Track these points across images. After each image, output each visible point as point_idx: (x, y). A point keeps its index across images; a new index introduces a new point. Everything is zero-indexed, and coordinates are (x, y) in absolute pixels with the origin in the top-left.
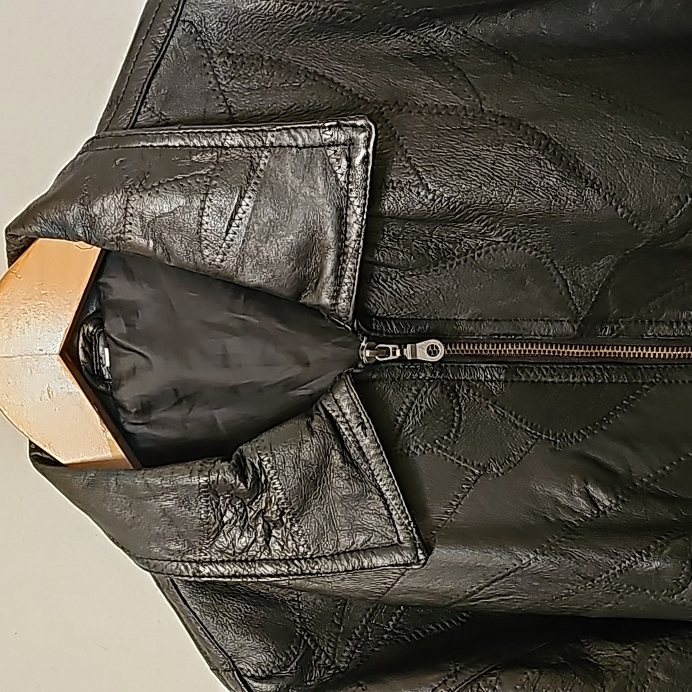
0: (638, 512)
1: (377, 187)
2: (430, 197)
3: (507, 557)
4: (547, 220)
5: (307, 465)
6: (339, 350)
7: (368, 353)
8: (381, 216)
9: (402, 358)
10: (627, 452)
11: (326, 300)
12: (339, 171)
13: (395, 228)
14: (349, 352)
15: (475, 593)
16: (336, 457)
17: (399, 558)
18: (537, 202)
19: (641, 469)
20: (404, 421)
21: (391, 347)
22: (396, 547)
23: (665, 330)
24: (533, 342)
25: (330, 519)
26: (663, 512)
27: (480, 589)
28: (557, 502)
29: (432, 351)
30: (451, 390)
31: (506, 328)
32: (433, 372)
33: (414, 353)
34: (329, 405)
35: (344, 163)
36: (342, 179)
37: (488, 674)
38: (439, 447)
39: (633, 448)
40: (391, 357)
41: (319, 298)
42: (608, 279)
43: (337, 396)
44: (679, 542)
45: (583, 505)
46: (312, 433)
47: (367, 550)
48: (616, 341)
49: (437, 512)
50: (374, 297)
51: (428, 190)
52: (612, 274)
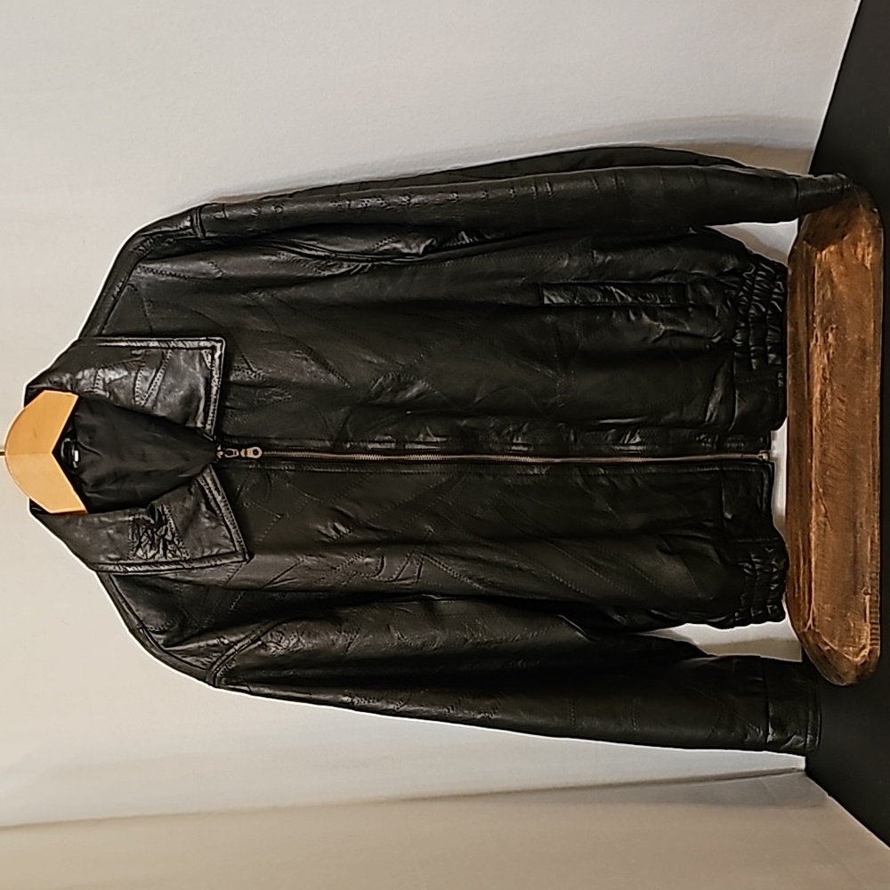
0: (359, 536)
1: (227, 368)
2: (254, 374)
3: (292, 558)
4: (312, 388)
5: (188, 510)
6: (205, 453)
7: (221, 453)
8: (230, 383)
9: (240, 457)
10: (357, 507)
11: (199, 425)
12: (207, 361)
13: (234, 389)
14: (212, 454)
15: (275, 579)
16: (204, 508)
17: (235, 559)
18: (307, 378)
19: (363, 514)
20: (240, 490)
21: (233, 450)
22: (234, 553)
23: (378, 446)
24: (310, 451)
25: (199, 540)
26: (372, 536)
27: (279, 577)
28: (319, 531)
29: (256, 452)
30: (266, 475)
31: (296, 443)
32: (256, 465)
33: (246, 453)
34: (200, 479)
35: (210, 357)
36: (209, 365)
37: (283, 622)
38: (259, 504)
39: (360, 505)
40: (234, 456)
41: (196, 423)
42: (347, 419)
43: (205, 475)
44: (378, 549)
45: (333, 533)
46: (191, 493)
47: (219, 556)
48: (353, 451)
49: (259, 538)
50: (226, 424)
51: (253, 372)
52: (349, 416)
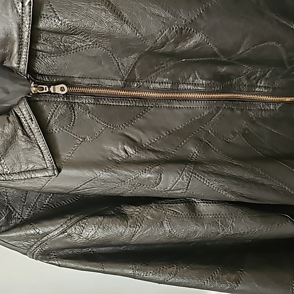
0: (143, 156)
1: (36, 17)
2: (60, 22)
3: (91, 173)
4: (109, 36)
5: (7, 135)
6: (22, 87)
7: (34, 89)
8: (39, 30)
9: (49, 92)
10: (141, 133)
11: (15, 65)
12: (18, 8)
13: (44, 35)
14: (27, 88)
15: (78, 187)
16: (20, 133)
17: (47, 174)
18: (104, 28)
19: (145, 139)
20: (51, 119)
21: (44, 87)
22: (45, 169)
23: (157, 86)
24: (106, 88)
25: (18, 158)
26: (152, 156)
27: (81, 186)
28: (112, 152)
29: (62, 89)
30: (71, 107)
31: (95, 82)
32: (63, 99)
33: (54, 90)
34: (17, 110)
35: (21, 4)
36: (20, 11)
37: (84, 219)
38: (66, 130)
39: (143, 132)
40: (44, 91)
41: (11, 63)
42: (135, 64)
43: (20, 107)
44: (157, 167)
45: (123, 153)
46: (9, 121)
47: (34, 171)
48: (139, 89)
49: (64, 156)
50: (37, 64)
51: (59, 20)
52: (137, 61)
